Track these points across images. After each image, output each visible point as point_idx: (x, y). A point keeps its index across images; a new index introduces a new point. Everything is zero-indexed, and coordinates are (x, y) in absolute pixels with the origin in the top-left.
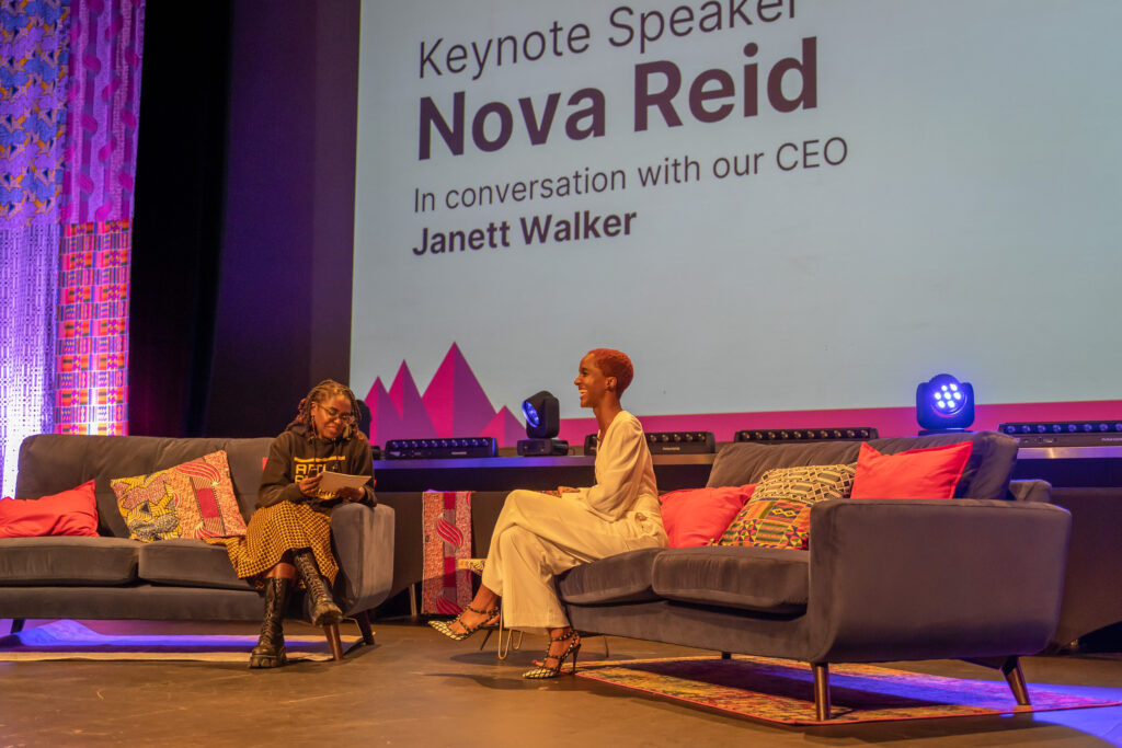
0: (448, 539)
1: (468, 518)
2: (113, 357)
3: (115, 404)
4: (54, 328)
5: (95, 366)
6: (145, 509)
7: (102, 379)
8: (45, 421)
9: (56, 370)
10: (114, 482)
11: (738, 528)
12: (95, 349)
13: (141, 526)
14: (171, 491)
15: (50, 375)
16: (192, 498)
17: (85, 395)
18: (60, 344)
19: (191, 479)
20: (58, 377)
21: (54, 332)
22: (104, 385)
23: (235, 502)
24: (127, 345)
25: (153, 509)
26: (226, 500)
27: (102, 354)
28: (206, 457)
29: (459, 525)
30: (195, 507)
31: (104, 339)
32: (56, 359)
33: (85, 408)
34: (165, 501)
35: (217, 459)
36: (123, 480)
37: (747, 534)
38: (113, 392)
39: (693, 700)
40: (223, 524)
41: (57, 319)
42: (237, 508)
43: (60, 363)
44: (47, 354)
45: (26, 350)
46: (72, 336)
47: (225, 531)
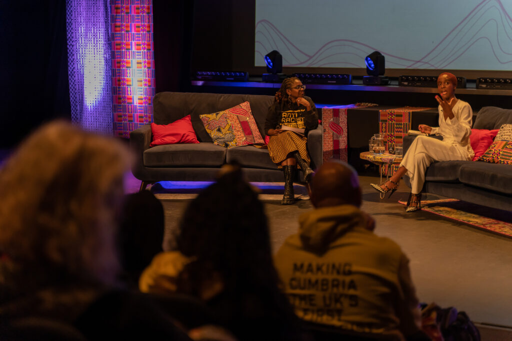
0: (335, 131)
1: (346, 122)
2: (144, 26)
3: (145, 51)
4: (109, 8)
5: (133, 30)
6: (219, 130)
7: (137, 37)
8: (106, 58)
9: (111, 31)
10: (202, 116)
11: (492, 152)
12: (133, 21)
13: (218, 138)
14: (230, 123)
15: (108, 33)
16: (239, 125)
17: (129, 45)
18: (112, 17)
19: (237, 116)
20: (113, 35)
21: (109, 10)
22: (139, 40)
23: (257, 128)
24: (152, 19)
25: (223, 130)
26: (253, 127)
27: (137, 24)
28: (241, 105)
29: (341, 125)
30: (241, 130)
31: (139, 16)
32: (111, 25)
33: (129, 52)
34: (227, 127)
35: (245, 106)
36: (206, 115)
37: (496, 155)
38: (144, 44)
39: (476, 225)
40: (254, 138)
41: (110, 4)
42: (258, 130)
43: (113, 27)
44: (106, 22)
45: (94, 19)
46: (119, 13)
47: (255, 141)
